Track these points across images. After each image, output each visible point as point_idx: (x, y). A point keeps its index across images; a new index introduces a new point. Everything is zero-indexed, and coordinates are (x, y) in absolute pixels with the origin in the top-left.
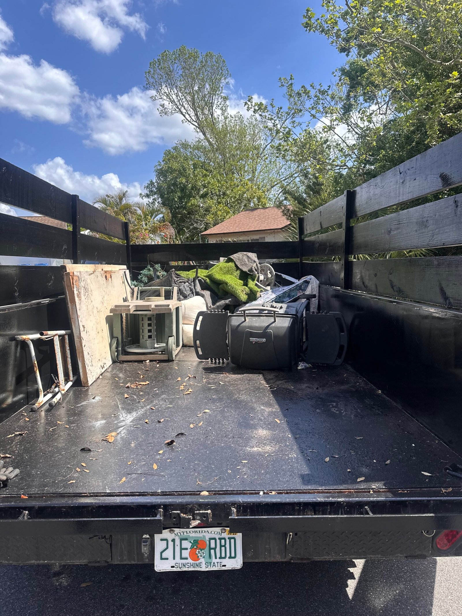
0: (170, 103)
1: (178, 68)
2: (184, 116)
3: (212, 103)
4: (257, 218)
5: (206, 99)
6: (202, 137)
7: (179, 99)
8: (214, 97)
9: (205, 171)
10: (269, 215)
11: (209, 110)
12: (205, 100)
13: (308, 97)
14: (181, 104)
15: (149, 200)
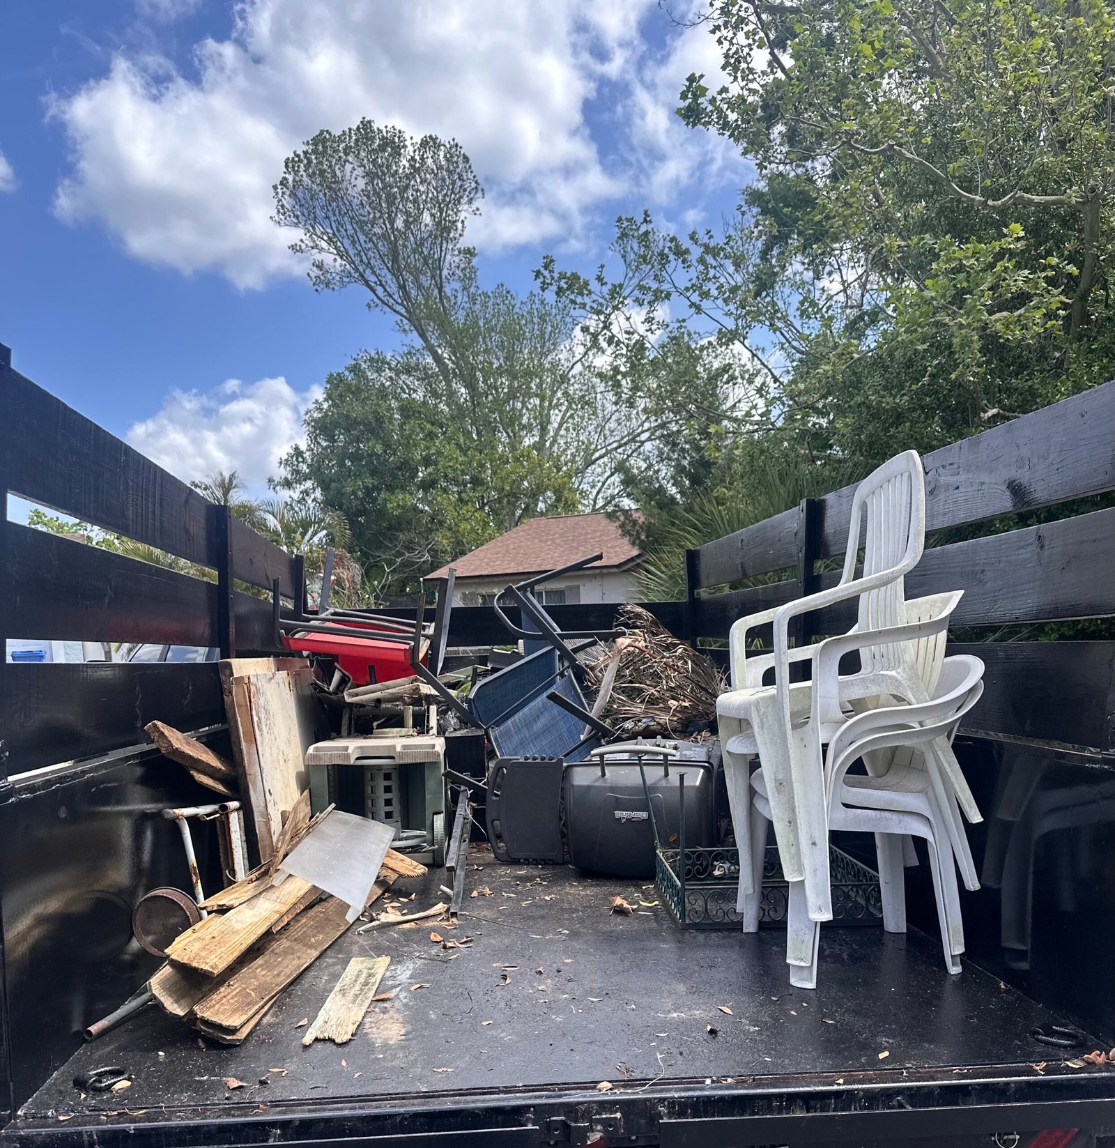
0: (338, 258)
1: (356, 173)
2: (373, 291)
3: (439, 259)
4: (558, 541)
5: (424, 249)
6: (419, 343)
7: (359, 248)
8: (444, 245)
9: (429, 426)
10: (587, 533)
11: (433, 277)
12: (422, 252)
13: (683, 262)
14: (366, 261)
15: (291, 492)
